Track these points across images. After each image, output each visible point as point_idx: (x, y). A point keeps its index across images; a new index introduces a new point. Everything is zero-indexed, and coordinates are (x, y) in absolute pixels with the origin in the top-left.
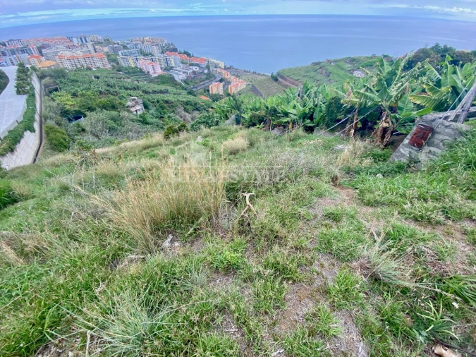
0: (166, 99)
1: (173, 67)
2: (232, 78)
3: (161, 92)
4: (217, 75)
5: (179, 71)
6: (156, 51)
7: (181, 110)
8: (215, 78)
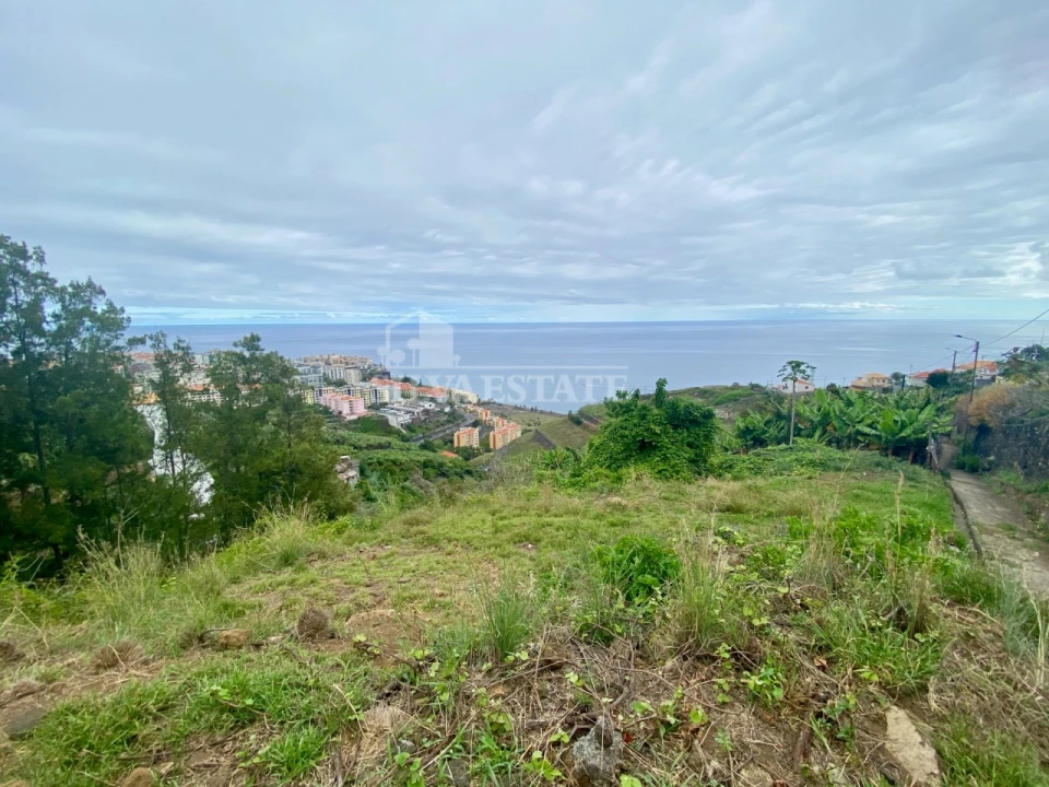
0: (392, 457)
1: (386, 404)
2: (496, 419)
3: (381, 447)
4: (466, 415)
5: (398, 410)
6: (353, 377)
7: (418, 475)
8: (465, 420)
